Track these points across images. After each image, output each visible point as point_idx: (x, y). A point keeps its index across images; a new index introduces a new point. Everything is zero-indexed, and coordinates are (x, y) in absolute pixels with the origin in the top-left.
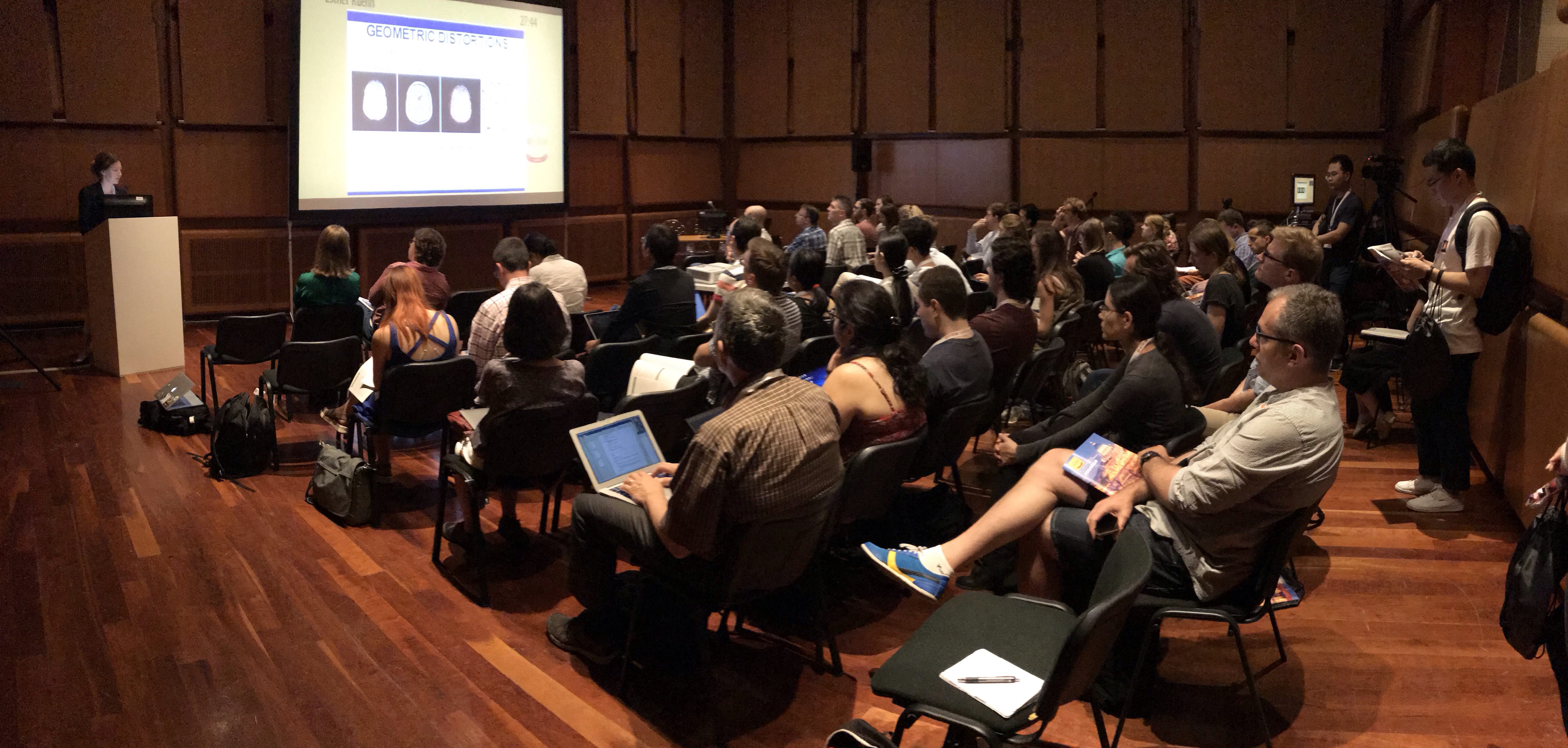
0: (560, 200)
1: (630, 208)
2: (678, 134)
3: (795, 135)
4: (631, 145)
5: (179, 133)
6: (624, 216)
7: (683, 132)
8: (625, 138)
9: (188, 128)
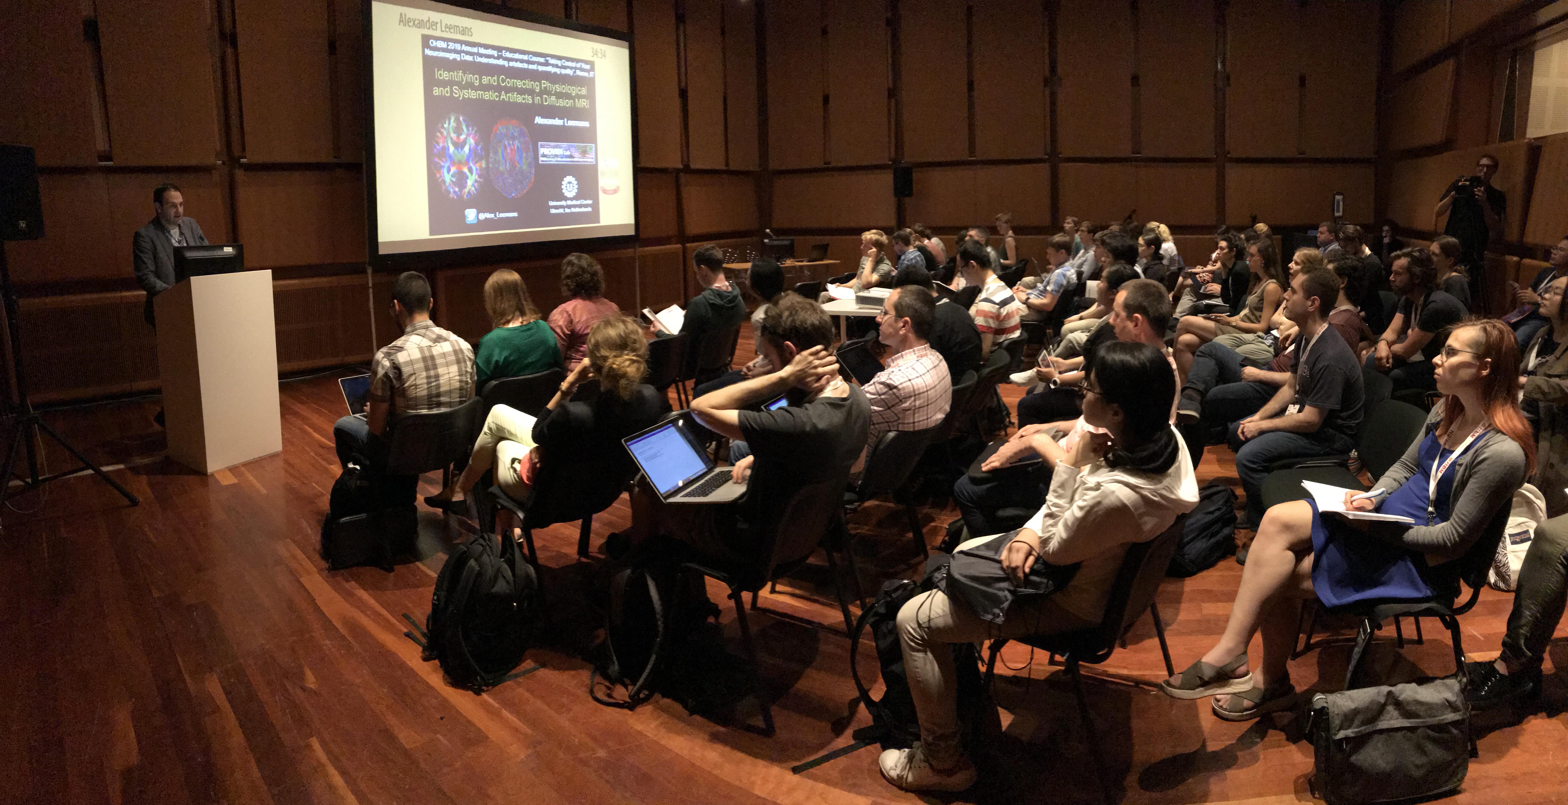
0: (632, 232)
1: (683, 238)
2: (724, 168)
3: (833, 164)
4: (683, 178)
5: (240, 174)
6: (679, 246)
7: (727, 165)
8: (678, 171)
9: (248, 168)
